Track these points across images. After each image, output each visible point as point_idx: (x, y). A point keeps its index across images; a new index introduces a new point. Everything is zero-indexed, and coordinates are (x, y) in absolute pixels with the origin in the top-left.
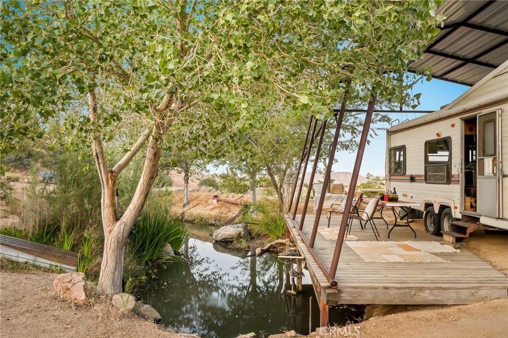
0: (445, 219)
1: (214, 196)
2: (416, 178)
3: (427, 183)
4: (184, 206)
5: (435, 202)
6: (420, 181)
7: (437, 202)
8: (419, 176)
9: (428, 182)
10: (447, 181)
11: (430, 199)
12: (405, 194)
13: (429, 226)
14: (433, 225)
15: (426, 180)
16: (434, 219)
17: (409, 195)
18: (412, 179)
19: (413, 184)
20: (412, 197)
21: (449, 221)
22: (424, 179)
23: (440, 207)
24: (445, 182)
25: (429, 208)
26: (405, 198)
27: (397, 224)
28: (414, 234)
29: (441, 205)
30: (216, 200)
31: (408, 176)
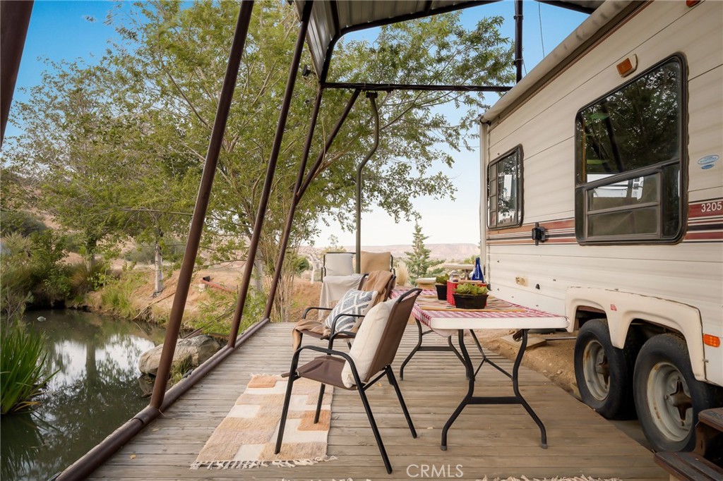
0: (653, 372)
1: (204, 279)
2: (550, 232)
3: (583, 244)
4: (154, 295)
5: (613, 308)
6: (561, 239)
7: (622, 309)
8: (558, 224)
9: (587, 238)
10: (664, 232)
11: (596, 297)
12: (521, 276)
13: (590, 381)
14: (601, 377)
15: (579, 232)
16: (605, 360)
17: (532, 280)
18: (540, 235)
19: (543, 249)
20: (538, 287)
21: (666, 380)
22: (573, 230)
23: (631, 326)
24: (657, 234)
25: (590, 324)
26: (522, 287)
27: (476, 394)
28: (539, 430)
29: (635, 320)
30: (204, 285)
31: (529, 225)
